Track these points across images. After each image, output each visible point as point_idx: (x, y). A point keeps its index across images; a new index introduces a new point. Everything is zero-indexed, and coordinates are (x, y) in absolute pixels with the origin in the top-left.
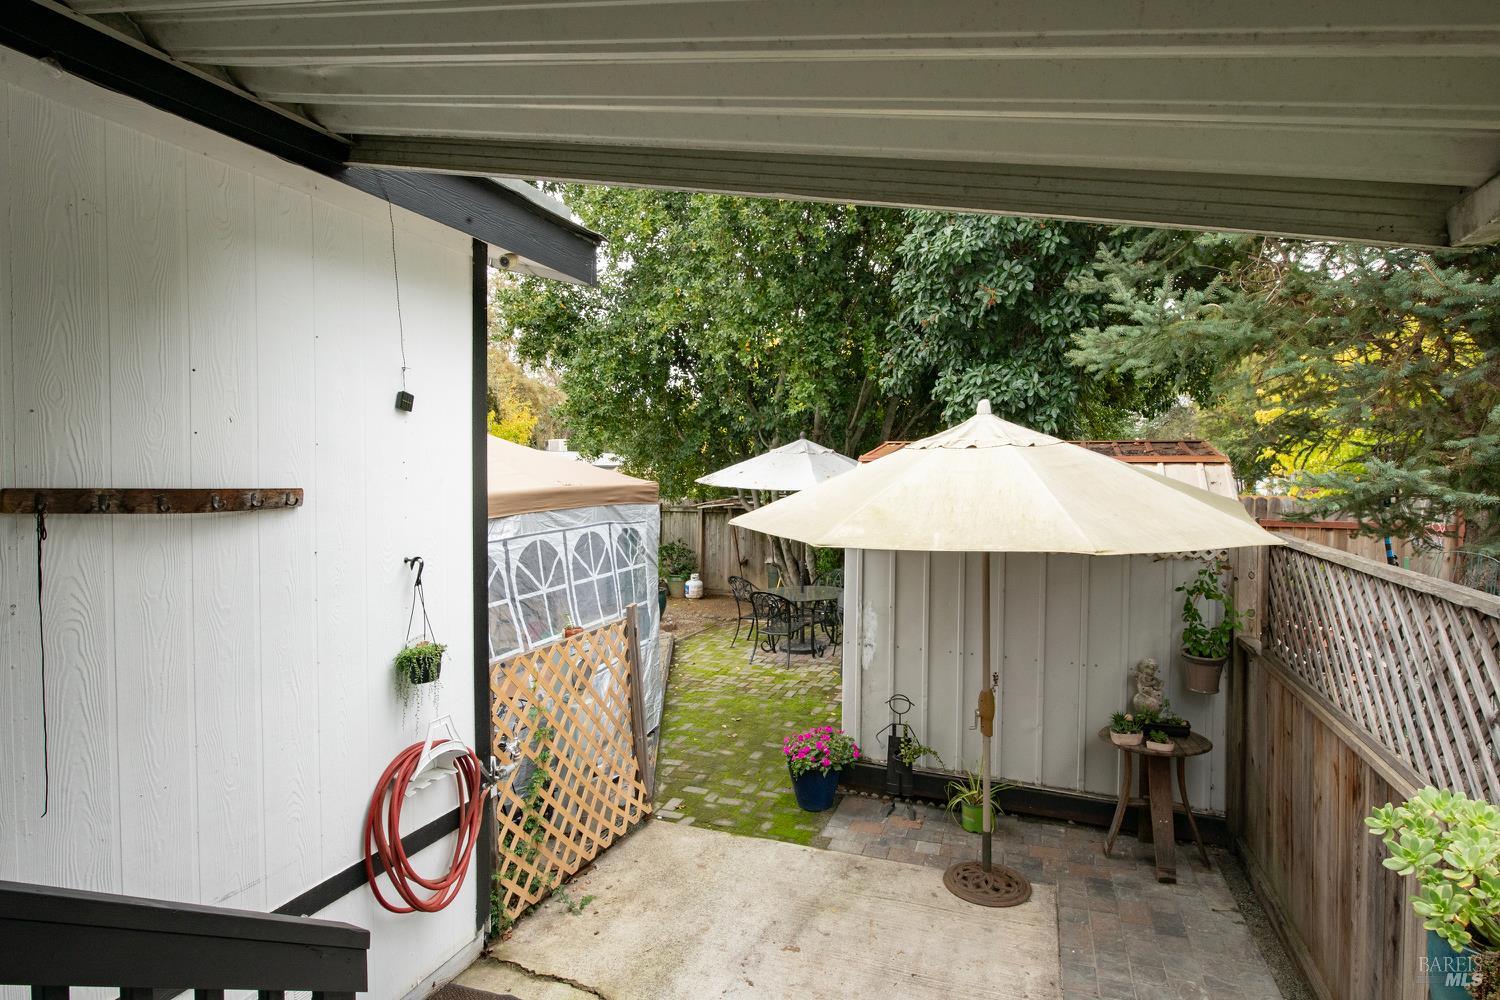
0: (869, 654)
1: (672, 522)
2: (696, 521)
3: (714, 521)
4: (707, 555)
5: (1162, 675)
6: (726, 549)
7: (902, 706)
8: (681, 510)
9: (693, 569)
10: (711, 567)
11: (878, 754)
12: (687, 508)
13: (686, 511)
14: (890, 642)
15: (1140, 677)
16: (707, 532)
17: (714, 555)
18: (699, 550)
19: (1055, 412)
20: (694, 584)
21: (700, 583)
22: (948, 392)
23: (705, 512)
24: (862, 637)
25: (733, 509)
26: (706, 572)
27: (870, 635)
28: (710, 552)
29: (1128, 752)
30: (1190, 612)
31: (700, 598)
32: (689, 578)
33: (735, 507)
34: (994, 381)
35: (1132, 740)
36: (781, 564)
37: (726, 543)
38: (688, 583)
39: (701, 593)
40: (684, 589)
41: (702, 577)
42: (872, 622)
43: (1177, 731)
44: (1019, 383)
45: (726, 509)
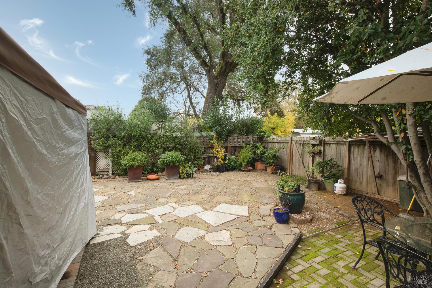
1: (330, 149)
2: (344, 150)
3: (356, 149)
4: (351, 169)
6: (365, 166)
8: (335, 143)
9: (341, 177)
10: (354, 176)
12: (339, 141)
13: (338, 144)
16: (352, 156)
17: (356, 169)
18: (346, 165)
20: (340, 186)
21: (344, 185)
23: (351, 144)
25: (370, 142)
26: (350, 179)
28: (353, 168)
31: (345, 195)
32: (337, 182)
33: (372, 140)
36: (416, 184)
37: (365, 163)
38: (336, 185)
39: (345, 192)
40: (334, 188)
41: (347, 182)
45: (365, 141)
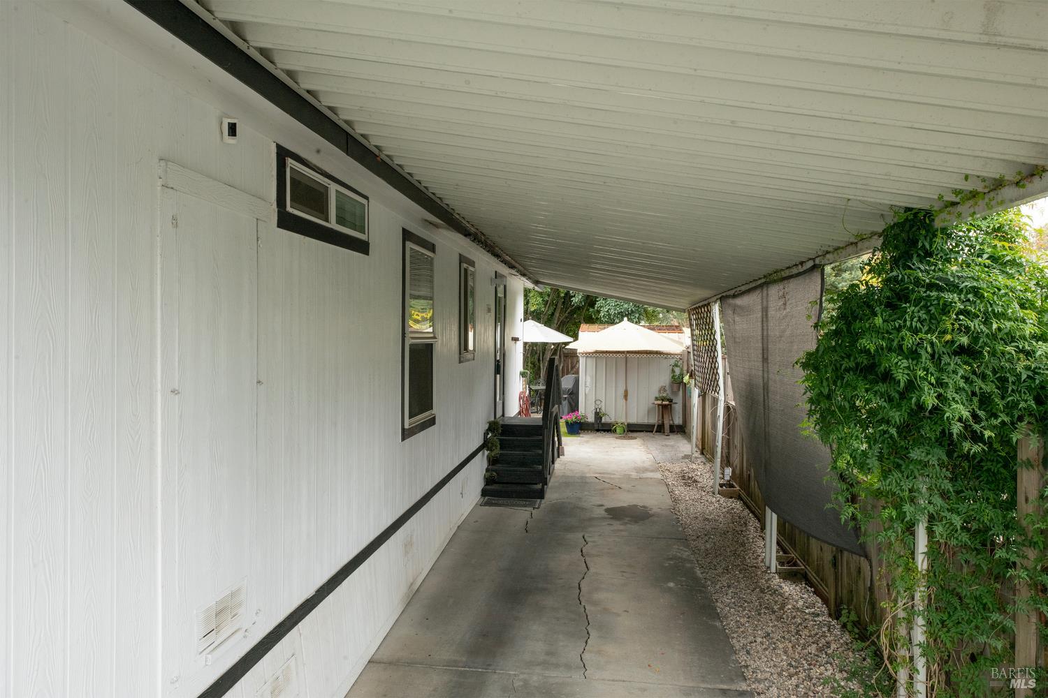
0: (588, 389)
5: (667, 388)
7: (598, 403)
11: (591, 419)
14: (594, 385)
15: (663, 389)
19: (637, 315)
22: (601, 307)
24: (586, 384)
27: (588, 384)
29: (659, 405)
30: (673, 371)
34: (618, 305)
35: (660, 402)
42: (589, 379)
43: (671, 401)
44: (626, 306)
